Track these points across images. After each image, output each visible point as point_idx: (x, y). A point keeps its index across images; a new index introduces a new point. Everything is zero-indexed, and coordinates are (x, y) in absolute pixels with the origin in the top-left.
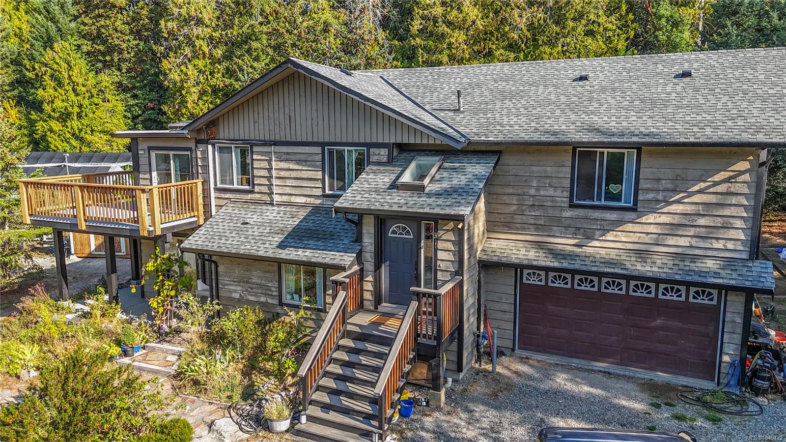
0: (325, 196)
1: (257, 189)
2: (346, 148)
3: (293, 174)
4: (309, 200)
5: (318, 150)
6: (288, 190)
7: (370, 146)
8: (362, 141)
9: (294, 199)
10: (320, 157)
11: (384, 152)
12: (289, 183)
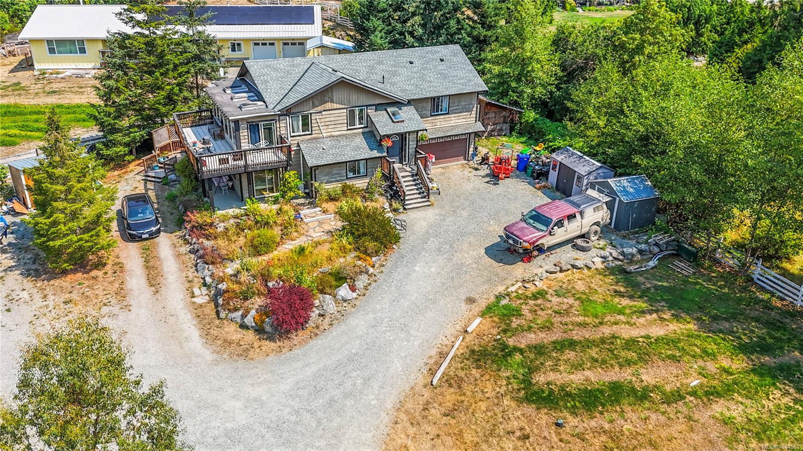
0: (348, 130)
1: (313, 132)
2: (357, 108)
3: (333, 123)
4: (340, 133)
5: (345, 110)
6: (330, 130)
7: (367, 106)
8: (364, 104)
9: (333, 134)
10: (346, 114)
11: (374, 107)
12: (330, 127)
